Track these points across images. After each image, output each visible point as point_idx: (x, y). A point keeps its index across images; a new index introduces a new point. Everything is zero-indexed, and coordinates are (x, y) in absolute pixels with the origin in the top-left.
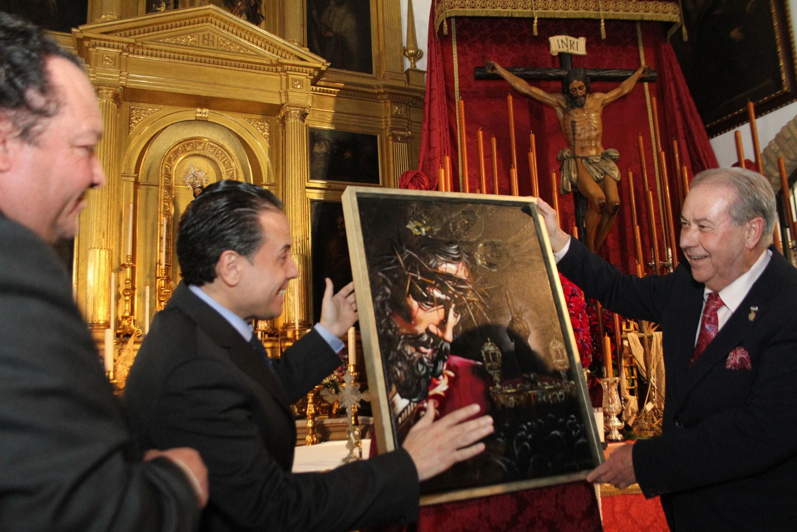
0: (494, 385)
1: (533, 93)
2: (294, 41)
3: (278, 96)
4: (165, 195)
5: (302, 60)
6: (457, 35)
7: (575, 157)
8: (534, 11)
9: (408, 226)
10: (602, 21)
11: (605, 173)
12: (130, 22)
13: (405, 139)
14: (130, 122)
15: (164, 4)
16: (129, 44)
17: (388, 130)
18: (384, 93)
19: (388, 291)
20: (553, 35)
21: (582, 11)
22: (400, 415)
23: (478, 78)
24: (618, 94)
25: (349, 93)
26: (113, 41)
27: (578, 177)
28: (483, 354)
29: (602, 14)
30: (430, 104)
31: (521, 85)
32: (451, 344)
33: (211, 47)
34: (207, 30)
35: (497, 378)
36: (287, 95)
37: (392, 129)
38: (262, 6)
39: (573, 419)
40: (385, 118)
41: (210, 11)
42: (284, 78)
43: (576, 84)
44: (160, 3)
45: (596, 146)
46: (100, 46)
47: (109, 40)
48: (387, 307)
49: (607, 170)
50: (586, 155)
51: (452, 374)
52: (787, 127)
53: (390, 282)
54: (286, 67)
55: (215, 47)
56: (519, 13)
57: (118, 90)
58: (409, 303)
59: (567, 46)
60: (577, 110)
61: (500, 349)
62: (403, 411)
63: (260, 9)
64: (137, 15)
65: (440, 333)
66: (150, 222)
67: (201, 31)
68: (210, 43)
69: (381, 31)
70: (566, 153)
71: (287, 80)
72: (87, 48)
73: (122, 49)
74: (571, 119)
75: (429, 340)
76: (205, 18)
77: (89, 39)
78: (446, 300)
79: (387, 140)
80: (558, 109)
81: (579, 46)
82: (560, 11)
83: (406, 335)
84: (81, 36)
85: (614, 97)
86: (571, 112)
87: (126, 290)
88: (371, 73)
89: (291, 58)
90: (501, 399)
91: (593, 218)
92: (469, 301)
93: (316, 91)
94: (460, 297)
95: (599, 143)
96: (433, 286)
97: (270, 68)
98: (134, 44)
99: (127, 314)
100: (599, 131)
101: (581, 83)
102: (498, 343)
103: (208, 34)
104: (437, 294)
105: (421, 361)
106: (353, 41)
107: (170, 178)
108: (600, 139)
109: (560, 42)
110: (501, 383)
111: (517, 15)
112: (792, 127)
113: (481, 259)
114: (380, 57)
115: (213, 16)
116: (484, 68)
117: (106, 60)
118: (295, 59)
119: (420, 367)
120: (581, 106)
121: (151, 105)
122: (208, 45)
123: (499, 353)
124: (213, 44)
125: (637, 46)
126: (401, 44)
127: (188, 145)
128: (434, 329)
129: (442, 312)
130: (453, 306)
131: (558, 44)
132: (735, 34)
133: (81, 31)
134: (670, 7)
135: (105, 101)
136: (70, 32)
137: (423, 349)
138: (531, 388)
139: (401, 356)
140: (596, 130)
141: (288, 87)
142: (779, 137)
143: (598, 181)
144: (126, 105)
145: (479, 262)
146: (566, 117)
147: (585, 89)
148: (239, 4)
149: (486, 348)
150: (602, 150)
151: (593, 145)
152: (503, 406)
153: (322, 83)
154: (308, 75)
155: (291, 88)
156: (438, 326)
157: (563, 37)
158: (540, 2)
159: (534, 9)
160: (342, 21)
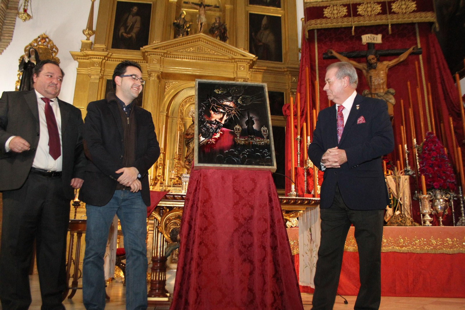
0: (237, 137)
2: (241, 48)
3: (233, 74)
4: (180, 122)
5: (244, 56)
6: (317, 39)
7: (371, 94)
8: (353, 23)
9: (215, 91)
10: (390, 25)
11: (387, 101)
12: (165, 43)
14: (165, 88)
15: (181, 35)
16: (164, 53)
17: (289, 89)
18: (287, 71)
19: (204, 108)
20: (364, 34)
21: (379, 21)
22: (201, 142)
23: (324, 58)
24: (397, 61)
25: (270, 71)
26: (157, 52)
28: (235, 128)
29: (390, 22)
30: (301, 74)
31: (345, 60)
32: (223, 125)
33: (201, 52)
34: (199, 45)
35: (238, 136)
36: (237, 73)
37: (292, 89)
38: (228, 32)
39: (266, 151)
40: (288, 83)
41: (201, 36)
42: (236, 65)
43: (371, 57)
44: (180, 34)
45: (383, 88)
46: (152, 54)
47: (156, 52)
48: (203, 113)
49: (388, 99)
50: (377, 92)
51: (222, 133)
53: (205, 106)
54: (236, 60)
55: (203, 53)
56: (345, 25)
57: (159, 74)
58: (211, 112)
59: (371, 39)
60: (372, 70)
61: (241, 127)
62: (203, 141)
63: (226, 34)
64: (170, 39)
65: (220, 121)
66: (173, 135)
67: (197, 45)
68: (201, 51)
69: (287, 40)
70: (366, 92)
72: (147, 56)
73: (162, 55)
74: (370, 75)
75: (215, 123)
76: (198, 40)
77: (147, 52)
78: (224, 112)
79: (289, 95)
80: (364, 70)
81: (378, 39)
82: (367, 22)
83: (208, 121)
84: (144, 51)
85: (394, 63)
86: (370, 71)
87: (160, 164)
88: (282, 62)
89: (239, 56)
90: (239, 142)
92: (232, 113)
93: (253, 71)
94: (229, 112)
95: (385, 86)
96: (221, 108)
97: (229, 61)
98: (166, 53)
99: (160, 175)
100: (385, 80)
101: (373, 56)
102: (241, 126)
103: (200, 47)
104: (221, 110)
105: (212, 128)
106: (272, 46)
107: (182, 114)
108: (385, 84)
109: (367, 38)
110: (239, 137)
111: (344, 26)
113: (240, 101)
114: (286, 54)
115: (202, 38)
116: (327, 53)
117: (154, 61)
118: (241, 56)
119: (211, 130)
120: (375, 68)
121: (174, 80)
122: (200, 51)
123: (241, 129)
124: (202, 51)
126: (297, 47)
127: (191, 98)
128: (218, 120)
129: (222, 115)
130: (226, 114)
131: (366, 39)
133: (144, 49)
134: (430, 14)
135: (153, 79)
136: (140, 50)
137: (213, 125)
138: (251, 140)
139: (205, 126)
140: (382, 79)
141: (237, 69)
144: (163, 81)
145: (239, 102)
147: (376, 59)
148: (216, 32)
149: (236, 127)
150: (386, 89)
151: (382, 87)
152: (239, 143)
153: (256, 67)
154: (247, 63)
155: (239, 70)
156: (219, 119)
157: (369, 35)
158: (356, 18)
159: (353, 22)
160: (267, 37)
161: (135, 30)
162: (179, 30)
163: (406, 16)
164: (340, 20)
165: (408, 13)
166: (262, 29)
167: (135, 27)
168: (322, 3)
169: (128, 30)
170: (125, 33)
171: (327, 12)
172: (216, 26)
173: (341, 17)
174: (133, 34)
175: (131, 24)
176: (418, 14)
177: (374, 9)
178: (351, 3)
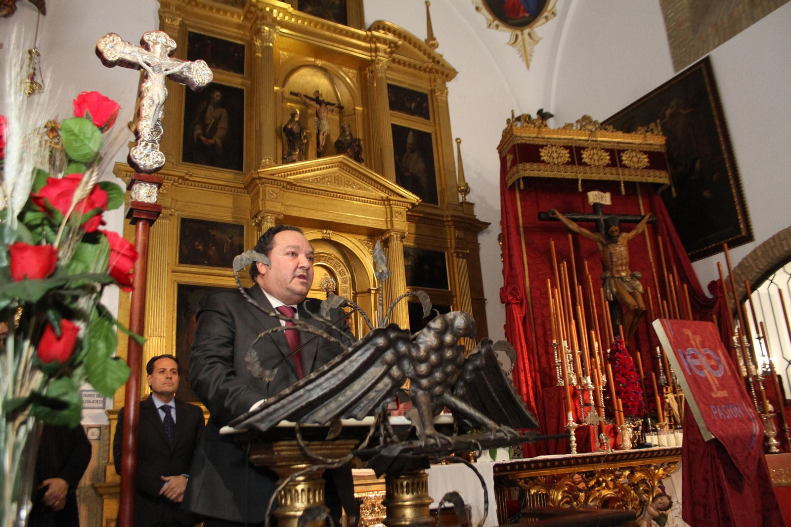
1: (582, 232)
3: (384, 223)
5: (403, 197)
7: (613, 277)
10: (622, 182)
11: (634, 288)
13: (465, 256)
16: (288, 183)
17: (452, 249)
18: (451, 221)
20: (590, 191)
21: (608, 175)
23: (540, 219)
24: (636, 234)
26: (278, 180)
27: (617, 290)
29: (622, 178)
31: (573, 226)
33: (341, 185)
34: (337, 173)
36: (391, 223)
40: (450, 239)
41: (341, 159)
42: (388, 210)
43: (614, 228)
45: (626, 270)
46: (268, 183)
47: (275, 180)
49: (635, 285)
50: (620, 276)
52: (746, 259)
54: (390, 202)
55: (343, 186)
56: (568, 175)
57: (280, 216)
60: (613, 245)
67: (333, 173)
68: (340, 183)
70: (608, 275)
71: (391, 211)
73: (283, 185)
74: (609, 251)
77: (261, 178)
79: (452, 256)
80: (598, 243)
81: (606, 199)
82: (594, 175)
84: (257, 176)
85: (634, 235)
86: (609, 246)
88: (438, 204)
89: (396, 196)
91: (629, 318)
95: (627, 267)
97: (380, 202)
98: (291, 183)
100: (628, 259)
101: (617, 228)
103: (338, 176)
108: (628, 264)
111: (567, 177)
112: (749, 259)
114: (442, 192)
115: (343, 163)
116: (545, 212)
117: (272, 194)
118: (398, 196)
120: (616, 242)
122: (338, 184)
125: (637, 196)
131: (594, 197)
132: (706, 194)
133: (257, 173)
134: (663, 174)
140: (625, 259)
141: (392, 217)
142: (741, 265)
143: (630, 293)
146: (605, 249)
147: (618, 231)
150: (629, 272)
151: (624, 268)
154: (406, 208)
155: (394, 218)
157: (596, 193)
158: (581, 168)
159: (579, 174)
160: (416, 165)
161: (221, 133)
162: (294, 142)
163: (639, 173)
164: (562, 168)
165: (641, 168)
166: (408, 150)
167: (219, 126)
168: (537, 139)
169: (207, 131)
170: (204, 135)
171: (544, 154)
172: (347, 140)
173: (563, 164)
174: (217, 139)
175: (213, 121)
176: (651, 172)
177: (602, 157)
178: (574, 145)
